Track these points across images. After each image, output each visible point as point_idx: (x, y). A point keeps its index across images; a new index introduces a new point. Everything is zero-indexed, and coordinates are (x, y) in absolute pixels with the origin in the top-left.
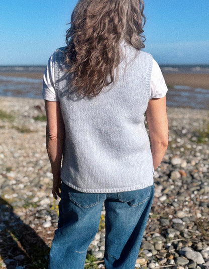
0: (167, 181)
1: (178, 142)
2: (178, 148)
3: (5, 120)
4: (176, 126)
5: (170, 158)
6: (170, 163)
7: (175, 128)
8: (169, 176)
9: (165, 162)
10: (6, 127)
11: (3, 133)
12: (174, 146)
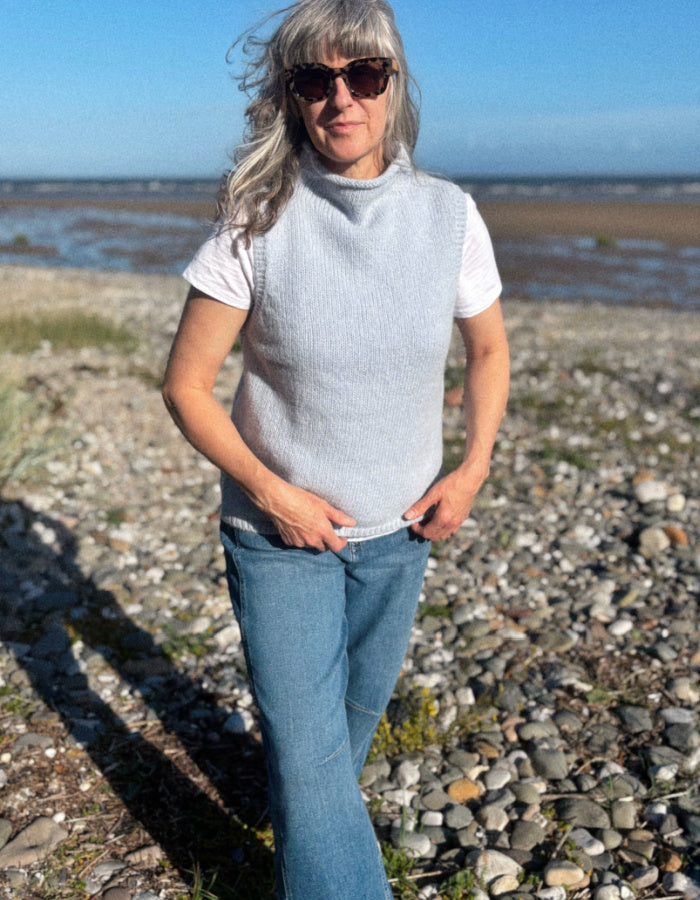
0: (629, 561)
1: (650, 424)
2: (648, 442)
3: (109, 347)
4: (637, 370)
5: (629, 480)
6: (630, 497)
7: (634, 377)
8: (633, 542)
9: (615, 494)
10: (113, 373)
11: (102, 392)
12: (636, 435)
